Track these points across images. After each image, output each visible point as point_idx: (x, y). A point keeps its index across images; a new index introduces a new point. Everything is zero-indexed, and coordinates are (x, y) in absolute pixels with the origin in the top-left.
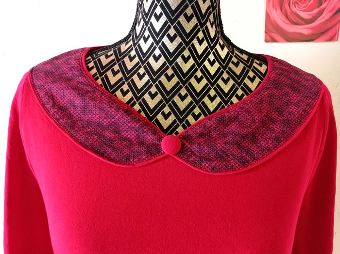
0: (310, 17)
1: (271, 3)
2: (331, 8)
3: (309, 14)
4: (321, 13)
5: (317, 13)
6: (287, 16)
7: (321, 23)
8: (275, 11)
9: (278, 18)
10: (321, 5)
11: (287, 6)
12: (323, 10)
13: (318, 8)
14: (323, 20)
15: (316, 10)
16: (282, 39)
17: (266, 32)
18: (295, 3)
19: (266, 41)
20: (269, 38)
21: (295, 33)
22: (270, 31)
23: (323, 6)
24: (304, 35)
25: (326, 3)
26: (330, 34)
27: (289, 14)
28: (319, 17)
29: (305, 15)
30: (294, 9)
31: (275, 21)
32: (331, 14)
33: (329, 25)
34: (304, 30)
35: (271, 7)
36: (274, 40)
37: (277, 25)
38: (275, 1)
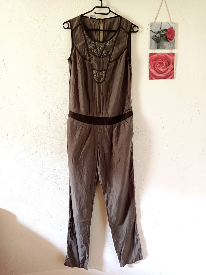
0: (164, 71)
1: (151, 67)
2: (171, 68)
5: (166, 70)
7: (168, 73)
8: (152, 69)
9: (153, 71)
15: (166, 69)
16: (155, 78)
17: (149, 76)
18: (159, 67)
19: (149, 79)
21: (159, 76)
22: (151, 76)
23: (168, 68)
24: (162, 77)
25: (169, 66)
26: (171, 77)
27: (157, 70)
28: (167, 71)
29: (162, 70)
30: (158, 68)
31: (152, 72)
32: (171, 70)
33: (170, 74)
34: (162, 75)
36: (152, 79)
37: (153, 74)
38: (152, 66)
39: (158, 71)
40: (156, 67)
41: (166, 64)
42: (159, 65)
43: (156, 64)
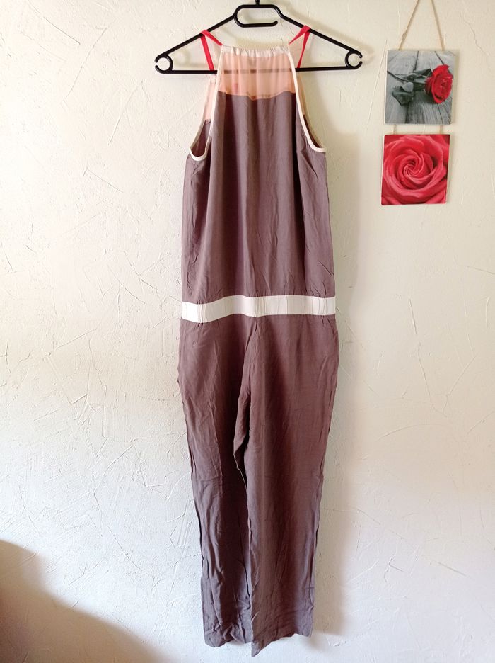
0: (421, 183)
1: (387, 171)
3: (421, 181)
4: (430, 179)
5: (427, 180)
6: (401, 182)
7: (431, 188)
8: (390, 177)
9: (393, 183)
10: (430, 172)
11: (400, 173)
12: (432, 177)
13: (427, 174)
14: (432, 186)
15: (426, 177)
16: (397, 202)
17: (382, 196)
18: (408, 171)
19: (383, 204)
20: (385, 201)
21: (409, 196)
22: (386, 195)
23: (432, 173)
24: (417, 198)
25: (435, 170)
26: (438, 197)
28: (428, 183)
29: (417, 181)
30: (407, 176)
31: (390, 186)
33: (438, 190)
34: (416, 193)
35: (387, 174)
36: (390, 203)
37: (392, 189)
38: (392, 168)
39: (405, 183)
41: (426, 163)
42: (409, 167)
43: (401, 165)
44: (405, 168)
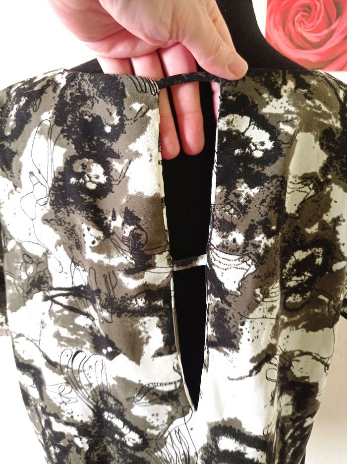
0: (318, 40)
1: (272, 22)
2: (342, 28)
4: (330, 35)
5: (326, 35)
6: (290, 39)
7: (330, 49)
8: (276, 31)
9: (280, 40)
10: (331, 24)
12: (333, 31)
13: (327, 28)
18: (301, 22)
23: (333, 27)
24: (310, 62)
25: (338, 20)
26: (341, 61)
27: (293, 36)
28: (328, 40)
29: (312, 37)
30: (300, 30)
31: (276, 44)
32: (342, 37)
33: (340, 51)
35: (272, 26)
38: (277, 18)
39: (296, 40)
40: (290, 25)
41: (326, 10)
42: (303, 16)
43: (292, 13)
44: (296, 18)
